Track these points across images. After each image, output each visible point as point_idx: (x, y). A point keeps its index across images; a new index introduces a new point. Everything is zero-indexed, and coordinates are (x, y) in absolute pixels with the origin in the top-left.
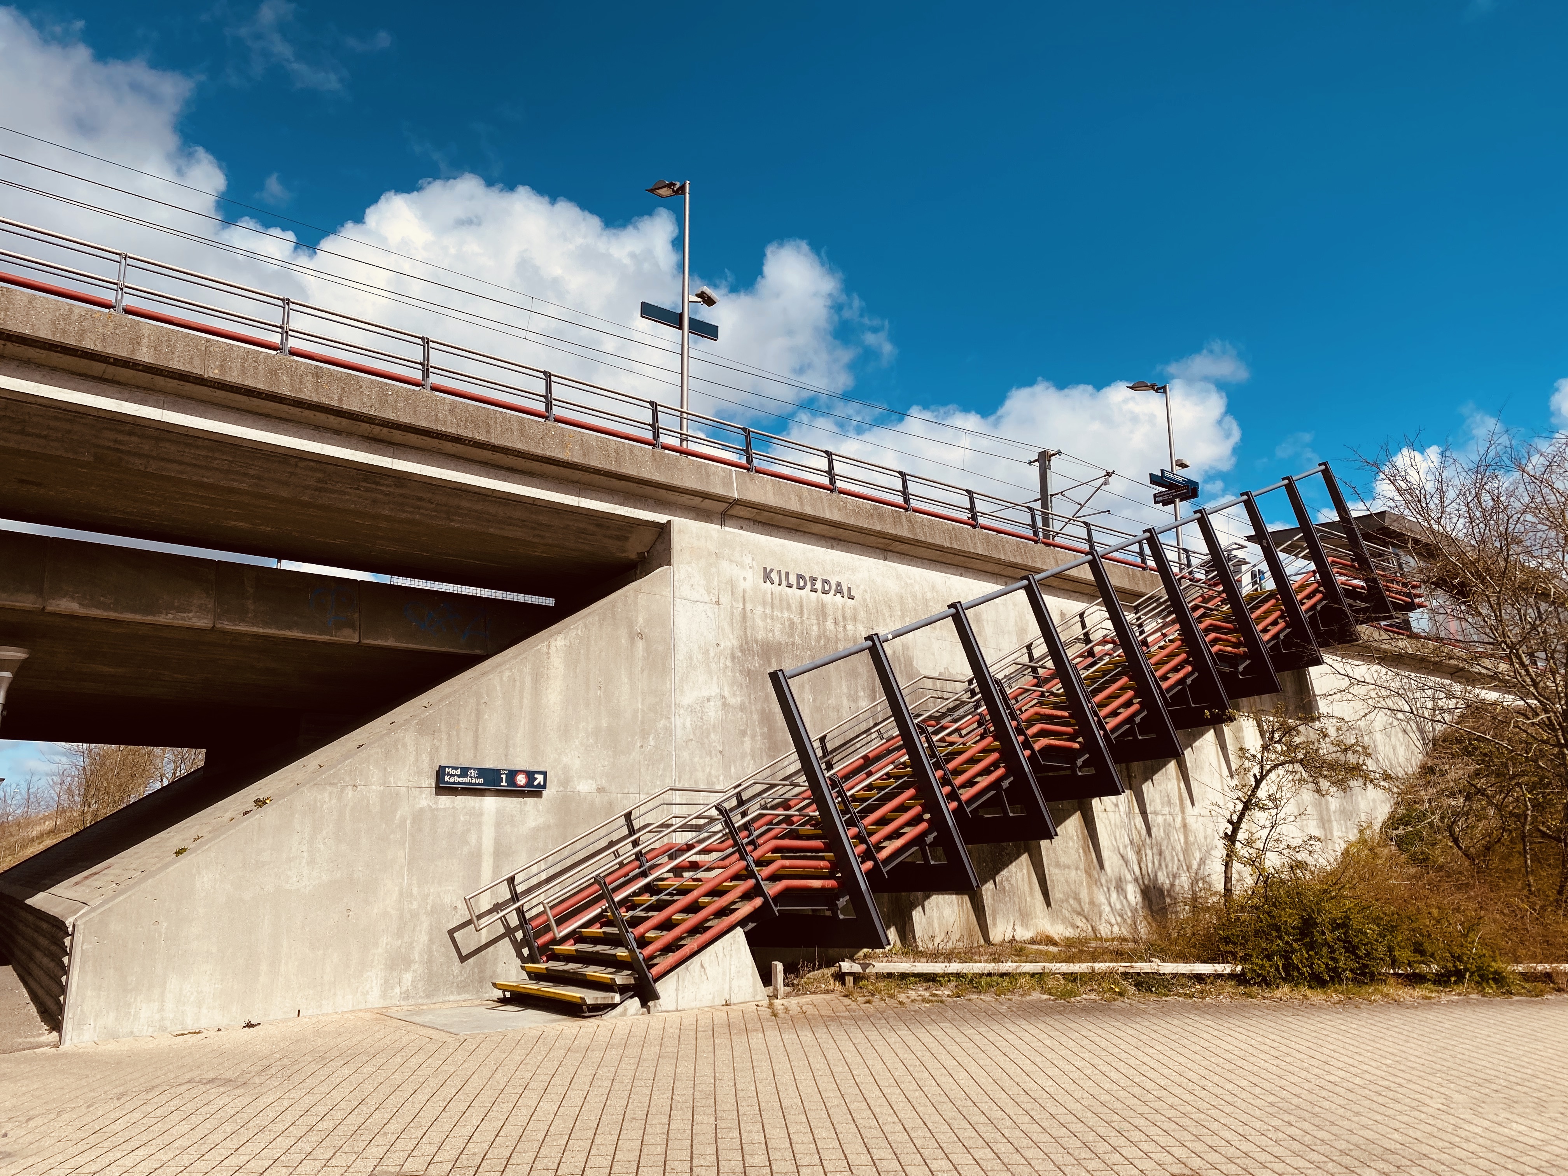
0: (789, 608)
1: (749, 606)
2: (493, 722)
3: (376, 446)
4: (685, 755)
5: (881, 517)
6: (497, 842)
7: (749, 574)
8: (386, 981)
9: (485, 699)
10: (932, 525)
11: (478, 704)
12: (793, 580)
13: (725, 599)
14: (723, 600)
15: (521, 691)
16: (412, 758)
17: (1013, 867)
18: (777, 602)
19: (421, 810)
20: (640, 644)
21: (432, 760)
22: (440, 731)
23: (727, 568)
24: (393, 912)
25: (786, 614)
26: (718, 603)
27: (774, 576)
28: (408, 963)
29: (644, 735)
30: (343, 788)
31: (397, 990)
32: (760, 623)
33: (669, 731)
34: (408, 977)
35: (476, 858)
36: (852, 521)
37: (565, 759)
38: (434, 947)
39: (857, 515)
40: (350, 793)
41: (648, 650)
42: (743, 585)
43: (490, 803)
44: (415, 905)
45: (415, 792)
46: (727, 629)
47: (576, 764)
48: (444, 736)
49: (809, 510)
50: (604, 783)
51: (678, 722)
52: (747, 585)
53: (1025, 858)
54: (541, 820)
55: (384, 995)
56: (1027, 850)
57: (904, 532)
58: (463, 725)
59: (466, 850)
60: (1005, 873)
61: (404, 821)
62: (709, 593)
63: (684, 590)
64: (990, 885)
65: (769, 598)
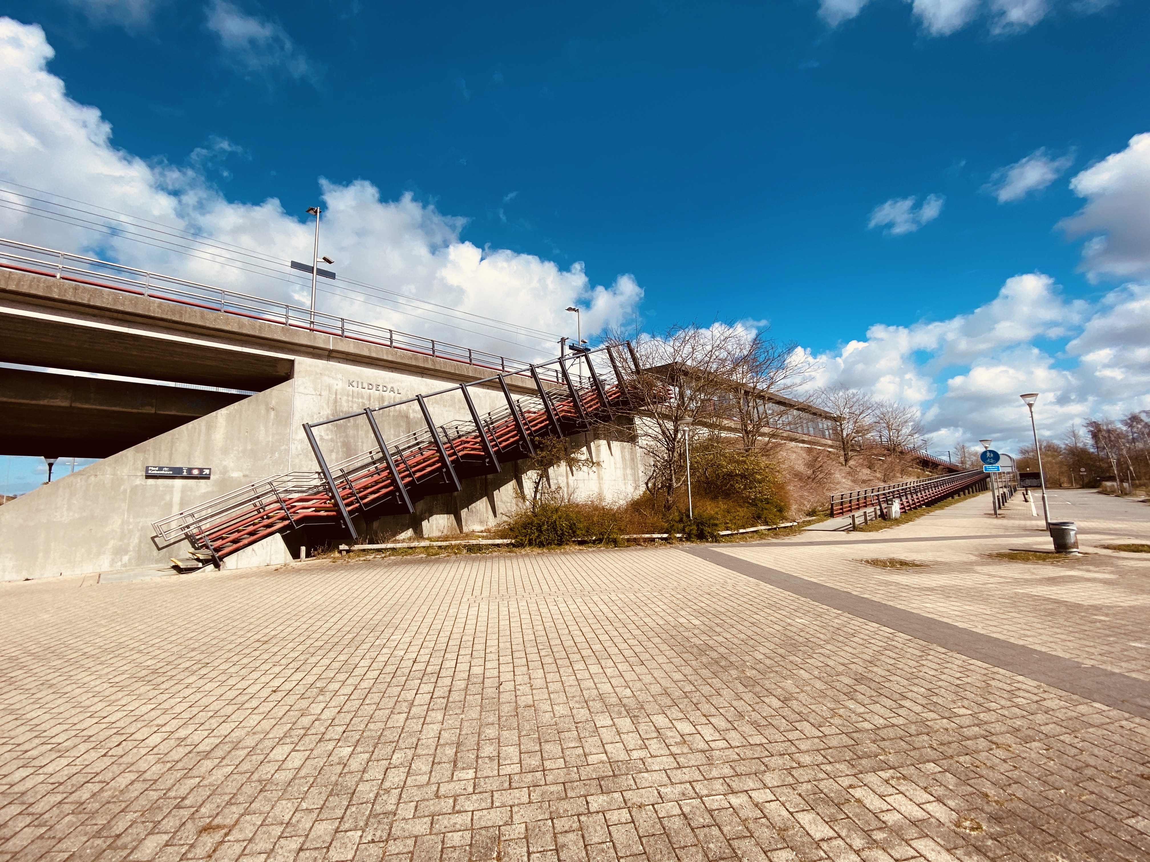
0: (362, 397)
1: (339, 397)
2: (182, 447)
3: (117, 322)
4: (297, 461)
5: (416, 359)
6: (182, 499)
7: (340, 383)
8: (113, 560)
9: (177, 436)
10: (445, 363)
11: (172, 439)
12: (365, 385)
13: (325, 393)
14: (323, 393)
15: (199, 435)
16: (131, 463)
17: (478, 503)
18: (355, 395)
19: (137, 486)
20: (273, 413)
21: (143, 463)
22: (149, 450)
23: (327, 380)
24: (118, 530)
25: (360, 400)
26: (320, 395)
27: (354, 384)
28: (126, 552)
29: (273, 452)
30: (88, 477)
31: (119, 563)
32: (345, 404)
33: (288, 451)
34: (126, 559)
35: (170, 505)
36: (399, 360)
37: (224, 463)
38: (142, 545)
39: (402, 358)
40: (93, 478)
41: (277, 415)
42: (335, 387)
43: (178, 483)
44: (131, 527)
45: (133, 478)
46: (325, 406)
47: (232, 465)
48: (152, 453)
49: (374, 355)
50: (247, 473)
51: (293, 447)
52: (339, 387)
53: (485, 499)
54: (209, 489)
55: (111, 565)
56: (486, 495)
57: (429, 365)
58: (163, 448)
59: (163, 503)
60: (474, 505)
61: (125, 490)
62: (315, 390)
63: (301, 389)
64: (466, 510)
65: (351, 393)
